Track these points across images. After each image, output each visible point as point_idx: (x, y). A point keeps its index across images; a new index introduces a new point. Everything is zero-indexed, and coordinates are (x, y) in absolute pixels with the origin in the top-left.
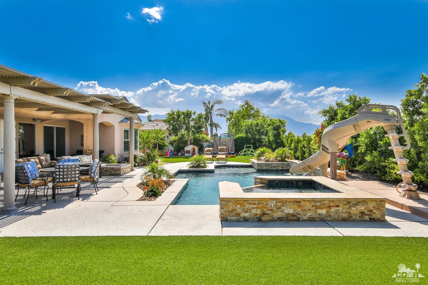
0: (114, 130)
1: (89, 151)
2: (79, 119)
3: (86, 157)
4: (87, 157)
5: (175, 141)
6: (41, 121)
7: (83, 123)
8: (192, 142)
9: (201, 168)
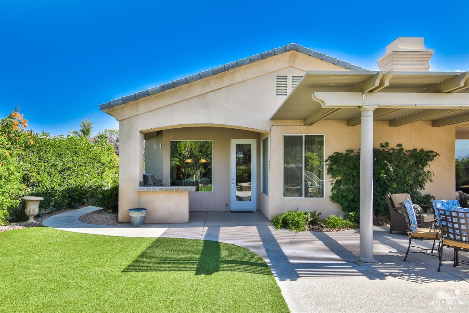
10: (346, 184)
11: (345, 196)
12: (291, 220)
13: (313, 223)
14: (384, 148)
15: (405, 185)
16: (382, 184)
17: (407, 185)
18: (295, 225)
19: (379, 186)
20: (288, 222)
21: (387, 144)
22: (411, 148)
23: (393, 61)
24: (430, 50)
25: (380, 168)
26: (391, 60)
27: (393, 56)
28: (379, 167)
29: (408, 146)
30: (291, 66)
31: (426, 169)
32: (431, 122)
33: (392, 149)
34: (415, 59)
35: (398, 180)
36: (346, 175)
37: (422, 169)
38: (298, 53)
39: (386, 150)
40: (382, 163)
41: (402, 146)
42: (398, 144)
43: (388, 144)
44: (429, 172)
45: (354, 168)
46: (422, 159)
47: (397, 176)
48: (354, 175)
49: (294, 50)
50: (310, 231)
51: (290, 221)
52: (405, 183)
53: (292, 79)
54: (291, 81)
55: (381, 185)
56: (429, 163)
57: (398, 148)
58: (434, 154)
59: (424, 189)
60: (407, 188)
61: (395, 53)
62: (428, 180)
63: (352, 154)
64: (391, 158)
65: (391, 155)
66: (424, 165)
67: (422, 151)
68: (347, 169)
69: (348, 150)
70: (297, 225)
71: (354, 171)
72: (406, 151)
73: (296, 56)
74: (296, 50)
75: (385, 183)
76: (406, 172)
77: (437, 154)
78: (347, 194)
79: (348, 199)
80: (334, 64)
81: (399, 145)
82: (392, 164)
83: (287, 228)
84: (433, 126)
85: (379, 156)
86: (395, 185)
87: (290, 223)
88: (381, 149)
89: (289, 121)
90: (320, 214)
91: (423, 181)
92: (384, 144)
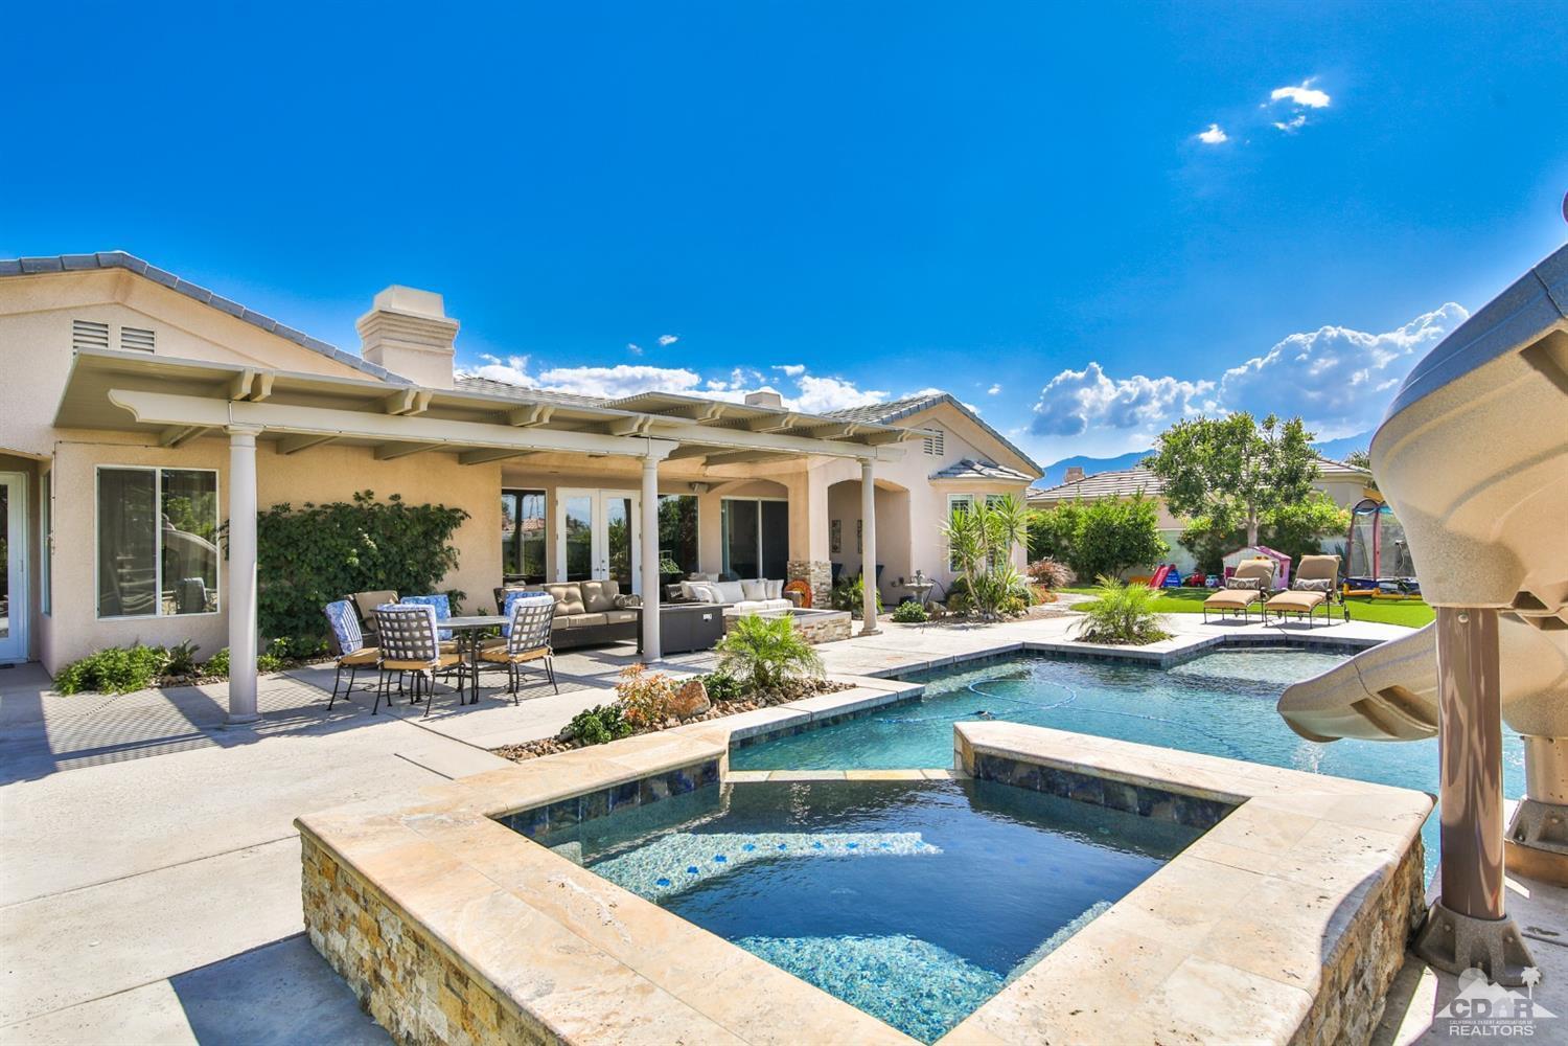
0: (908, 502)
1: (800, 566)
2: (779, 475)
3: (763, 585)
4: (766, 584)
5: (1199, 534)
6: (706, 487)
7: (788, 486)
8: (1271, 534)
9: (1121, 643)
10: (272, 579)
11: (269, 606)
12: (106, 668)
13: (174, 670)
14: (362, 502)
15: (404, 575)
16: (354, 575)
17: (409, 574)
18: (119, 680)
19: (349, 579)
20: (99, 676)
21: (369, 494)
22: (419, 503)
23: (380, 329)
24: (453, 322)
25: (349, 543)
26: (377, 327)
27: (380, 320)
28: (346, 541)
29: (413, 498)
30: (118, 304)
31: (446, 543)
32: (457, 455)
33: (377, 504)
34: (424, 333)
35: (388, 566)
36: (269, 560)
37: (439, 543)
38: (135, 277)
39: (365, 506)
40: (353, 533)
41: (400, 498)
42: (393, 494)
43: (372, 493)
44: (450, 549)
45: (290, 544)
46: (438, 525)
47: (386, 557)
48: (290, 558)
49: (125, 267)
50: (159, 687)
51: (106, 672)
52: (403, 570)
53: (123, 334)
54: (121, 338)
55: (352, 578)
56: (454, 531)
57: (394, 503)
58: (460, 514)
59: (442, 580)
60: (408, 580)
61: (385, 315)
62: (452, 565)
63: (284, 515)
64: (372, 522)
65: (375, 517)
66: (443, 535)
67: (441, 509)
68: (271, 547)
69: (277, 507)
70: (123, 679)
71: (290, 549)
72: (406, 509)
73: (130, 282)
74: (131, 270)
75: (360, 573)
76: (405, 549)
77: (467, 515)
78: (272, 602)
79: (276, 610)
80: (235, 316)
81: (396, 497)
82: (374, 536)
83: (96, 690)
84: (461, 462)
85: (348, 518)
86: (381, 575)
87: (104, 676)
88: (355, 504)
89: (113, 433)
90: (196, 648)
91: (442, 566)
92: (362, 494)
